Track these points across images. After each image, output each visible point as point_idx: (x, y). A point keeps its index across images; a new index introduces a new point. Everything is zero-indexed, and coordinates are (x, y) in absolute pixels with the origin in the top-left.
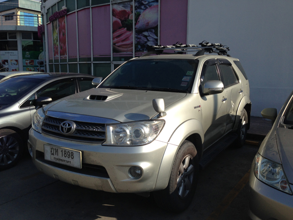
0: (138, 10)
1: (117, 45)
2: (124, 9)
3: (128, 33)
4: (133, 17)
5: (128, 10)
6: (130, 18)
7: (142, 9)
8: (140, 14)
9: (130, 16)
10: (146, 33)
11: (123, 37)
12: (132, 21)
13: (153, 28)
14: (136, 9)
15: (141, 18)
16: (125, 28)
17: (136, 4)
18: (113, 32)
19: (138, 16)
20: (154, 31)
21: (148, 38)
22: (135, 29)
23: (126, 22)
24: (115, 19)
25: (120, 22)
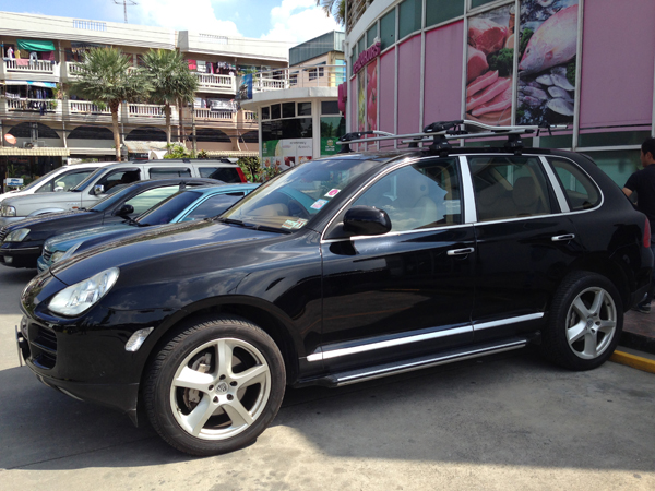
0: (528, 24)
1: (474, 113)
2: (494, 25)
3: (502, 82)
4: (513, 42)
5: (503, 26)
6: (507, 46)
7: (537, 19)
8: (532, 33)
9: (508, 40)
10: (544, 80)
11: (488, 94)
12: (511, 52)
13: (564, 65)
14: (522, 22)
15: (533, 42)
16: (494, 70)
17: (525, 9)
18: (468, 84)
19: (526, 38)
20: (564, 71)
21: (550, 90)
22: (519, 71)
23: (499, 57)
24: (474, 52)
25: (483, 56)
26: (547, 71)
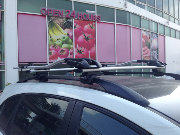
1: (144, 56)
2: (146, 35)
3: (148, 50)
7: (153, 38)
8: (152, 41)
9: (149, 40)
11: (146, 52)
16: (147, 46)
21: (155, 54)
23: (147, 43)
24: (143, 39)
25: (145, 42)
26: (154, 50)
